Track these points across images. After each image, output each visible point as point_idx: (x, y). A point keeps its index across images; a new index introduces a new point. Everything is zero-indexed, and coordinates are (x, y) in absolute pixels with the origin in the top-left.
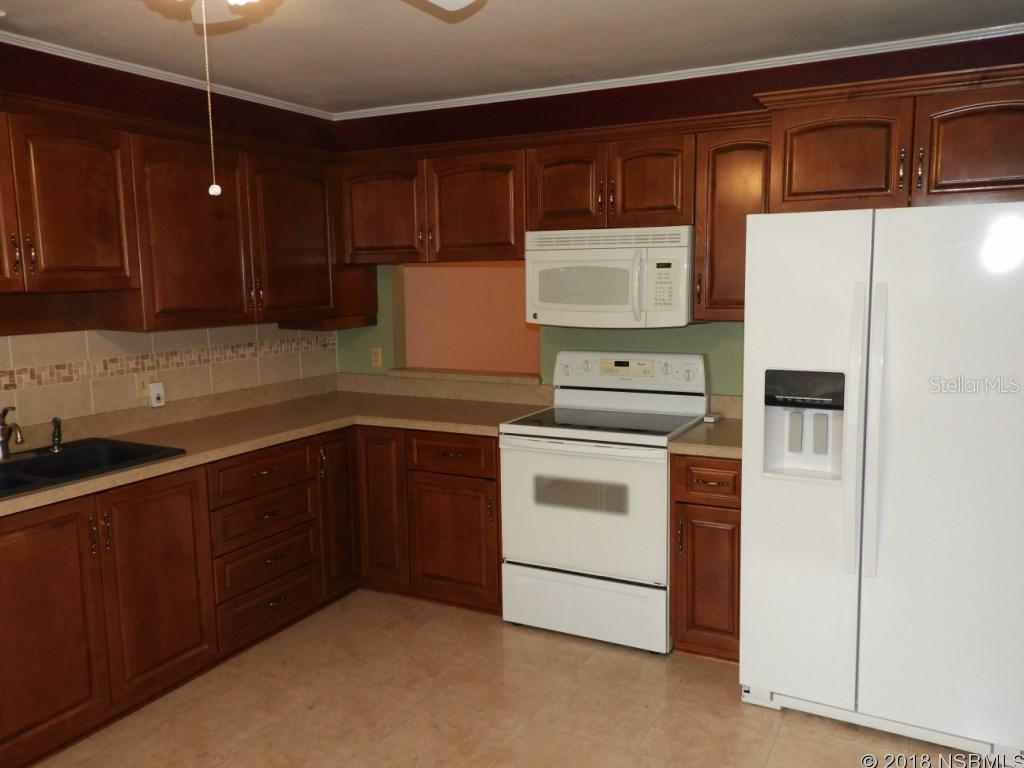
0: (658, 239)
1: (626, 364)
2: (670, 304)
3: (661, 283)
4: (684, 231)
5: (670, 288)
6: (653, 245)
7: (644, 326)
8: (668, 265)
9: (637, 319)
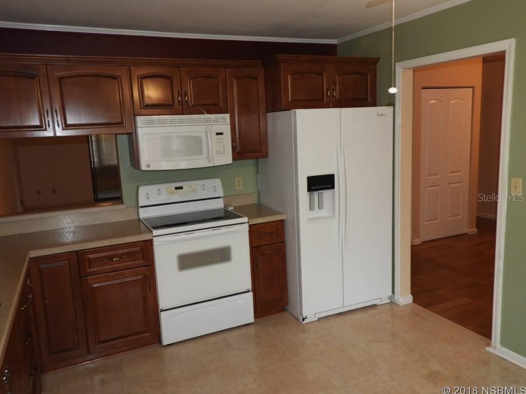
0: (216, 121)
1: (181, 188)
2: (224, 153)
3: (219, 143)
4: (227, 116)
5: (224, 145)
6: (213, 123)
7: (212, 165)
8: (221, 134)
9: (209, 162)
